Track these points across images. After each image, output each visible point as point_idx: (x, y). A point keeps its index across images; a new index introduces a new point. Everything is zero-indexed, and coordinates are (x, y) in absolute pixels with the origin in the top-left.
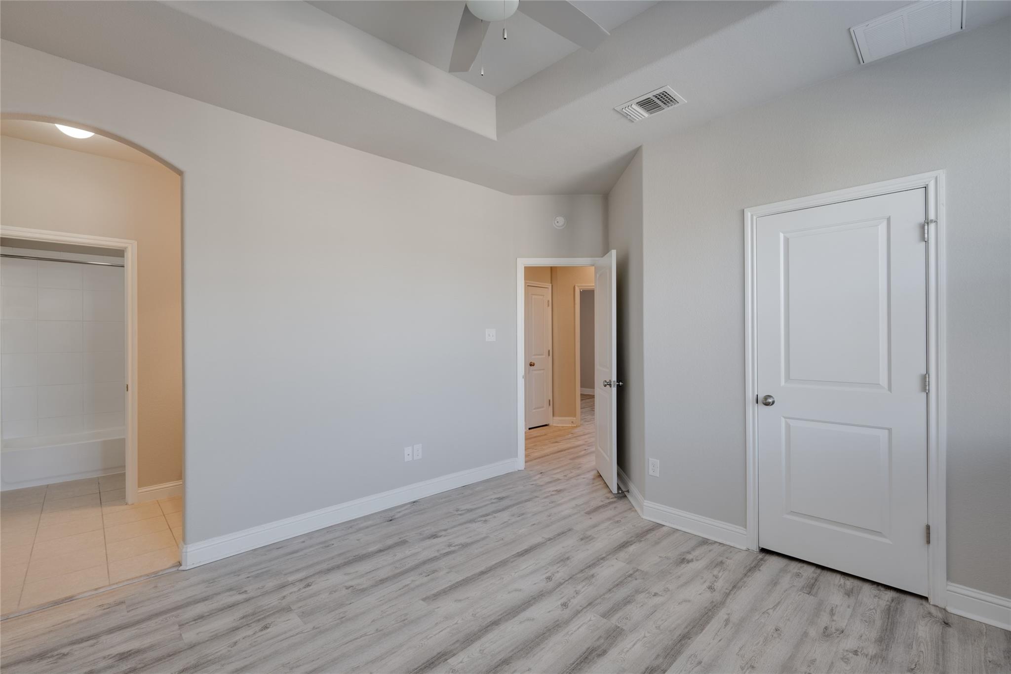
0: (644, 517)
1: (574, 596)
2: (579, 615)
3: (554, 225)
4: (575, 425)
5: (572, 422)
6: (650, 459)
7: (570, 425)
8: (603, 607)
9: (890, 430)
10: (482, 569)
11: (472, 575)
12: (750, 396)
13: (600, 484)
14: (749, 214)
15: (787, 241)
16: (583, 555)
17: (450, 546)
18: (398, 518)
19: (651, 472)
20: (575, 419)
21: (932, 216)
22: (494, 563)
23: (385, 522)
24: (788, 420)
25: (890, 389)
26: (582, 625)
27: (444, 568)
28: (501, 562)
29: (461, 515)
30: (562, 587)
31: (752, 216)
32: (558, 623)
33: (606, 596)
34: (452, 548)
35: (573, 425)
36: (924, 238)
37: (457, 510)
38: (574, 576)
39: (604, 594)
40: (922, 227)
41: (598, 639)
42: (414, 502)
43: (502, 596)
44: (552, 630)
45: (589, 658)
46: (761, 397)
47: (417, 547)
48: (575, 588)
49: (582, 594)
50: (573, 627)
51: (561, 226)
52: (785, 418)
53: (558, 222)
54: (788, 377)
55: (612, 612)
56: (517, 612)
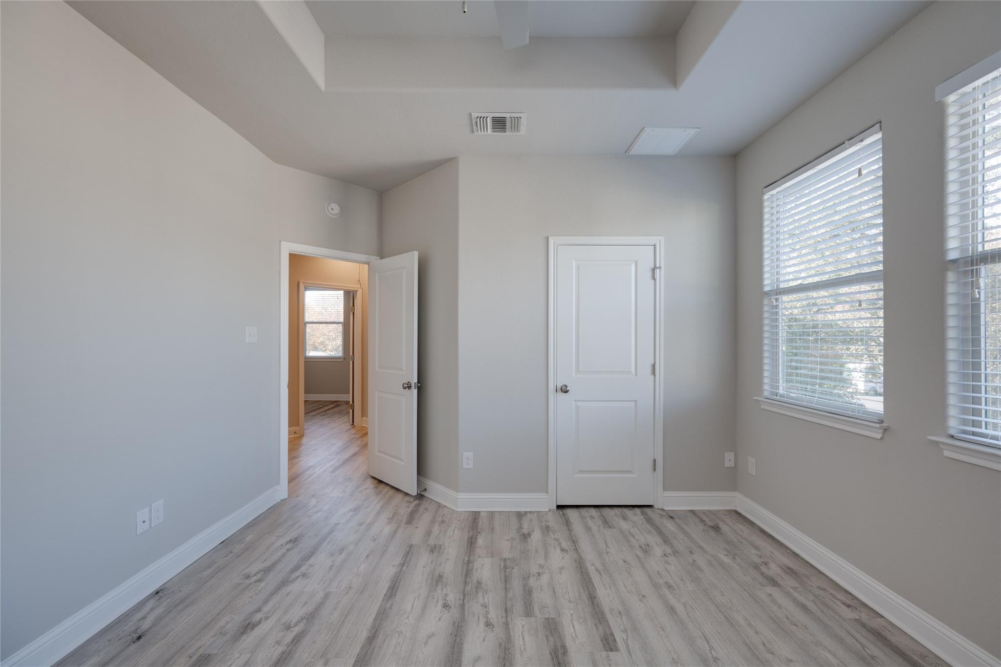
0: (459, 510)
1: (487, 611)
2: (510, 627)
3: (327, 212)
4: (298, 435)
5: (295, 432)
6: (464, 453)
7: (293, 436)
8: (519, 608)
9: (635, 401)
10: (364, 635)
11: (362, 649)
12: (552, 387)
13: (388, 491)
14: (552, 241)
15: (578, 267)
16: (450, 566)
17: (288, 628)
18: (150, 628)
19: (465, 466)
20: (298, 428)
21: (658, 265)
22: (371, 620)
23: (129, 645)
24: (577, 402)
25: (636, 374)
26: (523, 636)
27: (313, 660)
28: (378, 614)
29: (259, 580)
30: (466, 607)
31: (554, 243)
32: (503, 646)
33: (509, 596)
34: (296, 630)
35: (296, 436)
36: (654, 278)
37: (248, 577)
38: (464, 591)
39: (506, 596)
40: (653, 270)
41: (548, 640)
42: (157, 593)
43: (423, 653)
44: (506, 656)
45: (561, 661)
46: (559, 386)
47: (237, 655)
48: (478, 602)
49: (490, 605)
50: (518, 642)
51: (335, 215)
52: (575, 401)
53: (332, 209)
54: (578, 370)
55: (529, 607)
56: (456, 660)
